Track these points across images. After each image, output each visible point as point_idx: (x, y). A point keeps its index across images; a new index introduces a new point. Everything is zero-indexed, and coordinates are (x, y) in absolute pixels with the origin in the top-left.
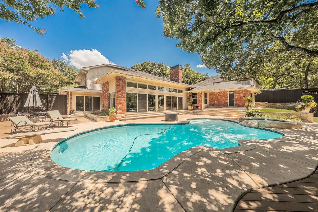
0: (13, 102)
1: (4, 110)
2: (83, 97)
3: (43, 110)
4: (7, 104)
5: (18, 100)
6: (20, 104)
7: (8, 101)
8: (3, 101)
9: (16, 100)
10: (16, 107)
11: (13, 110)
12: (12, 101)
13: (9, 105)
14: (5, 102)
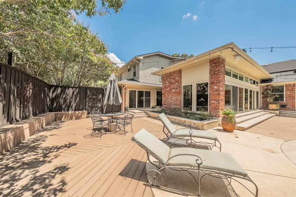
0: (72, 97)
1: (63, 106)
2: (135, 91)
3: (99, 107)
4: (66, 99)
5: (77, 95)
6: (78, 99)
7: (68, 95)
8: (63, 96)
9: (75, 95)
10: (75, 103)
11: (72, 106)
12: (72, 95)
13: (68, 100)
14: (64, 96)
